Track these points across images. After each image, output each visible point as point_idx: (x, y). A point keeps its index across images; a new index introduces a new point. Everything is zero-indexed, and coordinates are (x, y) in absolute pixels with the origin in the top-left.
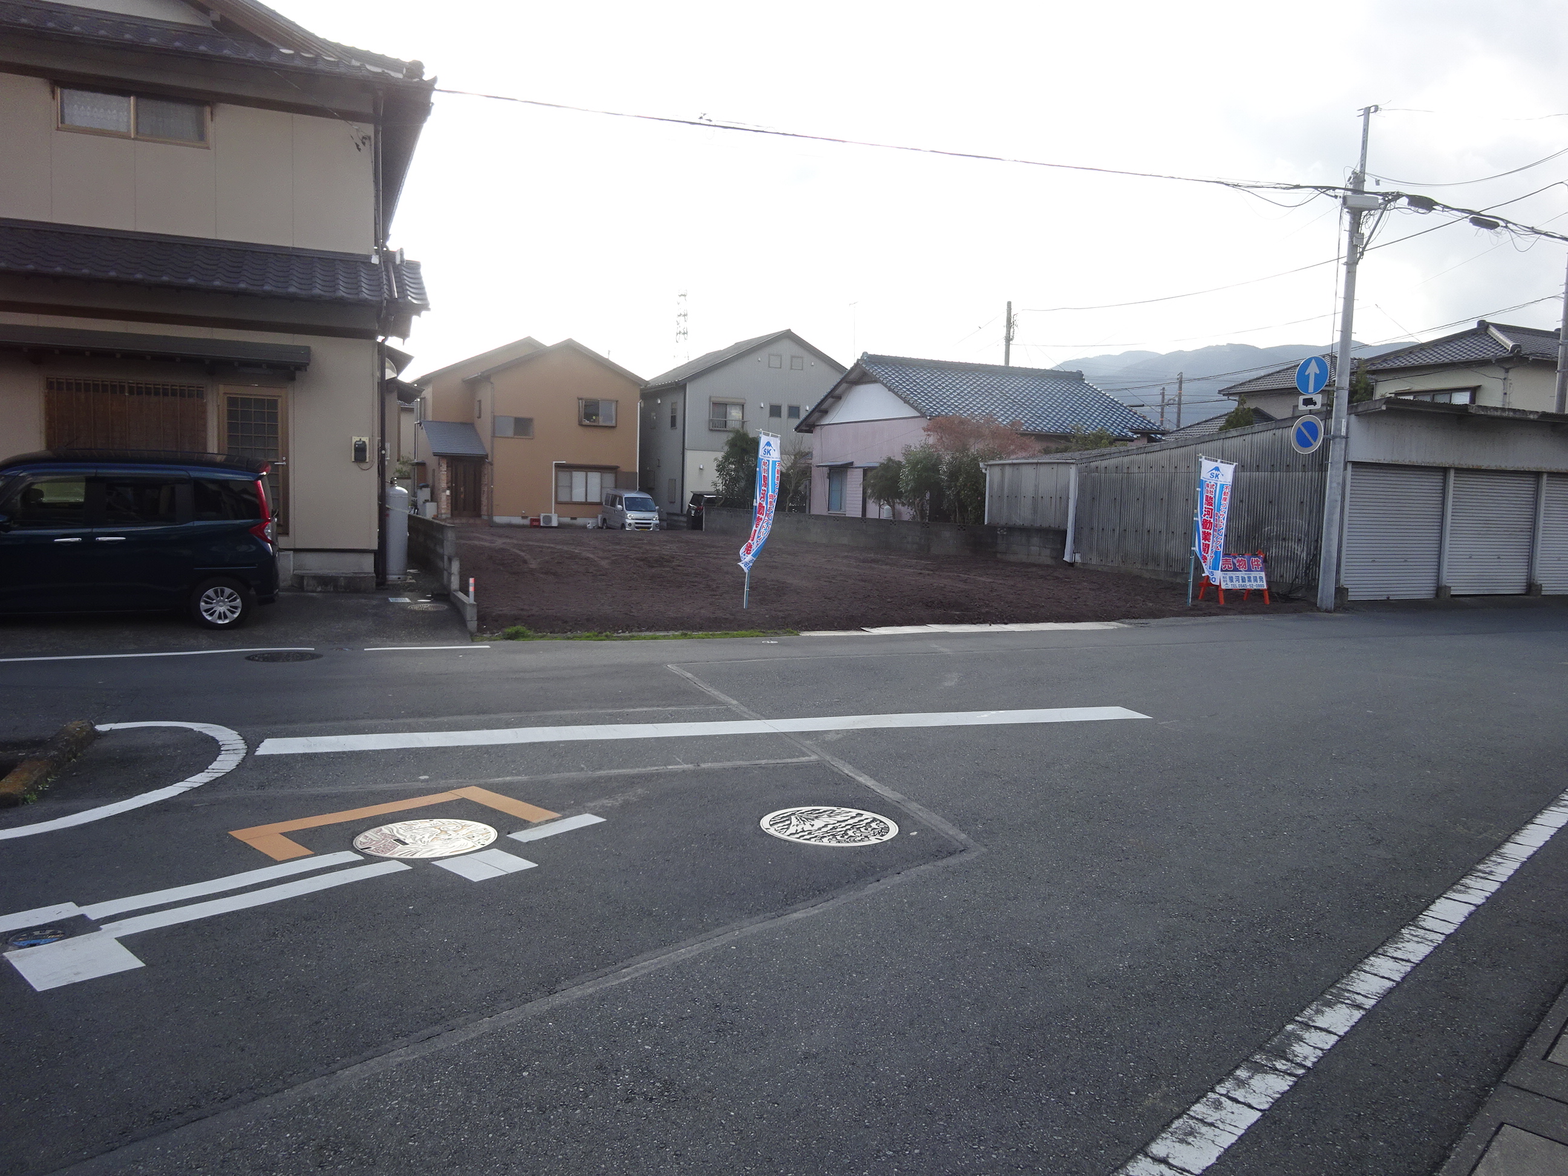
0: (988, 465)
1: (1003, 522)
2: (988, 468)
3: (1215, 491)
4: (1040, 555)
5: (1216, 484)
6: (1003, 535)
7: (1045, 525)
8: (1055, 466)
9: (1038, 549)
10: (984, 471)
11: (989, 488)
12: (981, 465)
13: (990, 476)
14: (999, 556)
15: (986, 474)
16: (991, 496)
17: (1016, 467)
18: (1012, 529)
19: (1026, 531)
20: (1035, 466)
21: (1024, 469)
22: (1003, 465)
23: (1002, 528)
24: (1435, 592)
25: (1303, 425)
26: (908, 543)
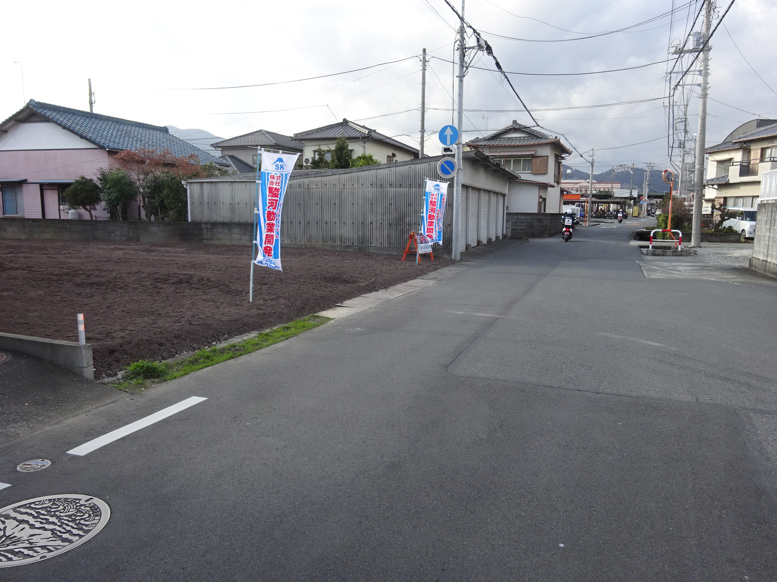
0: (187, 183)
1: (205, 219)
2: (188, 184)
3: (438, 198)
4: (241, 240)
5: (438, 194)
6: (207, 229)
7: (243, 220)
8: (248, 184)
9: (239, 236)
10: (185, 186)
11: (190, 198)
12: (183, 182)
13: (190, 190)
14: (205, 241)
15: (186, 189)
16: (192, 203)
17: (214, 184)
18: (214, 224)
19: (228, 225)
20: (230, 184)
21: (221, 186)
22: (202, 182)
23: (206, 223)
24: (465, 248)
25: (444, 162)
26: (116, 236)
